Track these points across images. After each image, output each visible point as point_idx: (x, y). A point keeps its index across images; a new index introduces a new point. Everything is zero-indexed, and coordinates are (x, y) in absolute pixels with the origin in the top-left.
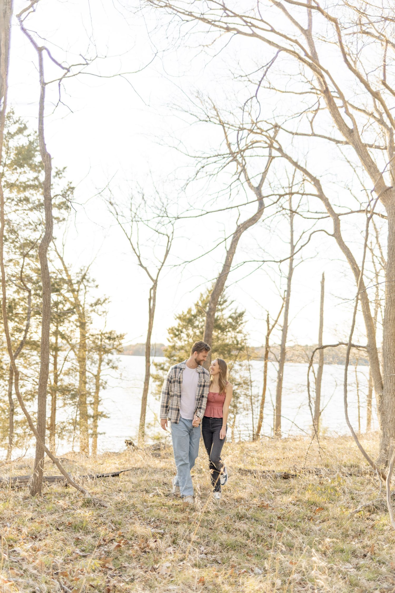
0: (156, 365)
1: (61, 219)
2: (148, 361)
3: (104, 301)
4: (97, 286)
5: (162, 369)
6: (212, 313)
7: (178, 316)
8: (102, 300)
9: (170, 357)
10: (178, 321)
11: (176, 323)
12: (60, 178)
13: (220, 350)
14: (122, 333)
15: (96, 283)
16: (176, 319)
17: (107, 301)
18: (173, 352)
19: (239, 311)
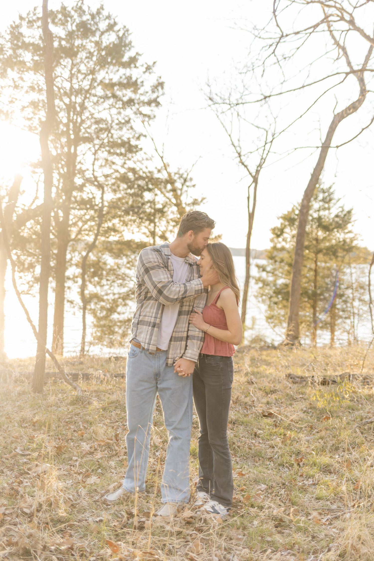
0: (258, 266)
1: (152, 116)
2: (248, 263)
3: (202, 201)
4: (194, 186)
5: (264, 270)
6: (305, 211)
7: (281, 215)
8: (200, 200)
9: (272, 257)
10: (281, 221)
11: (278, 223)
12: (150, 73)
13: (324, 251)
14: (220, 234)
15: (193, 183)
16: (278, 218)
17: (204, 201)
18: (275, 253)
19: (347, 209)
